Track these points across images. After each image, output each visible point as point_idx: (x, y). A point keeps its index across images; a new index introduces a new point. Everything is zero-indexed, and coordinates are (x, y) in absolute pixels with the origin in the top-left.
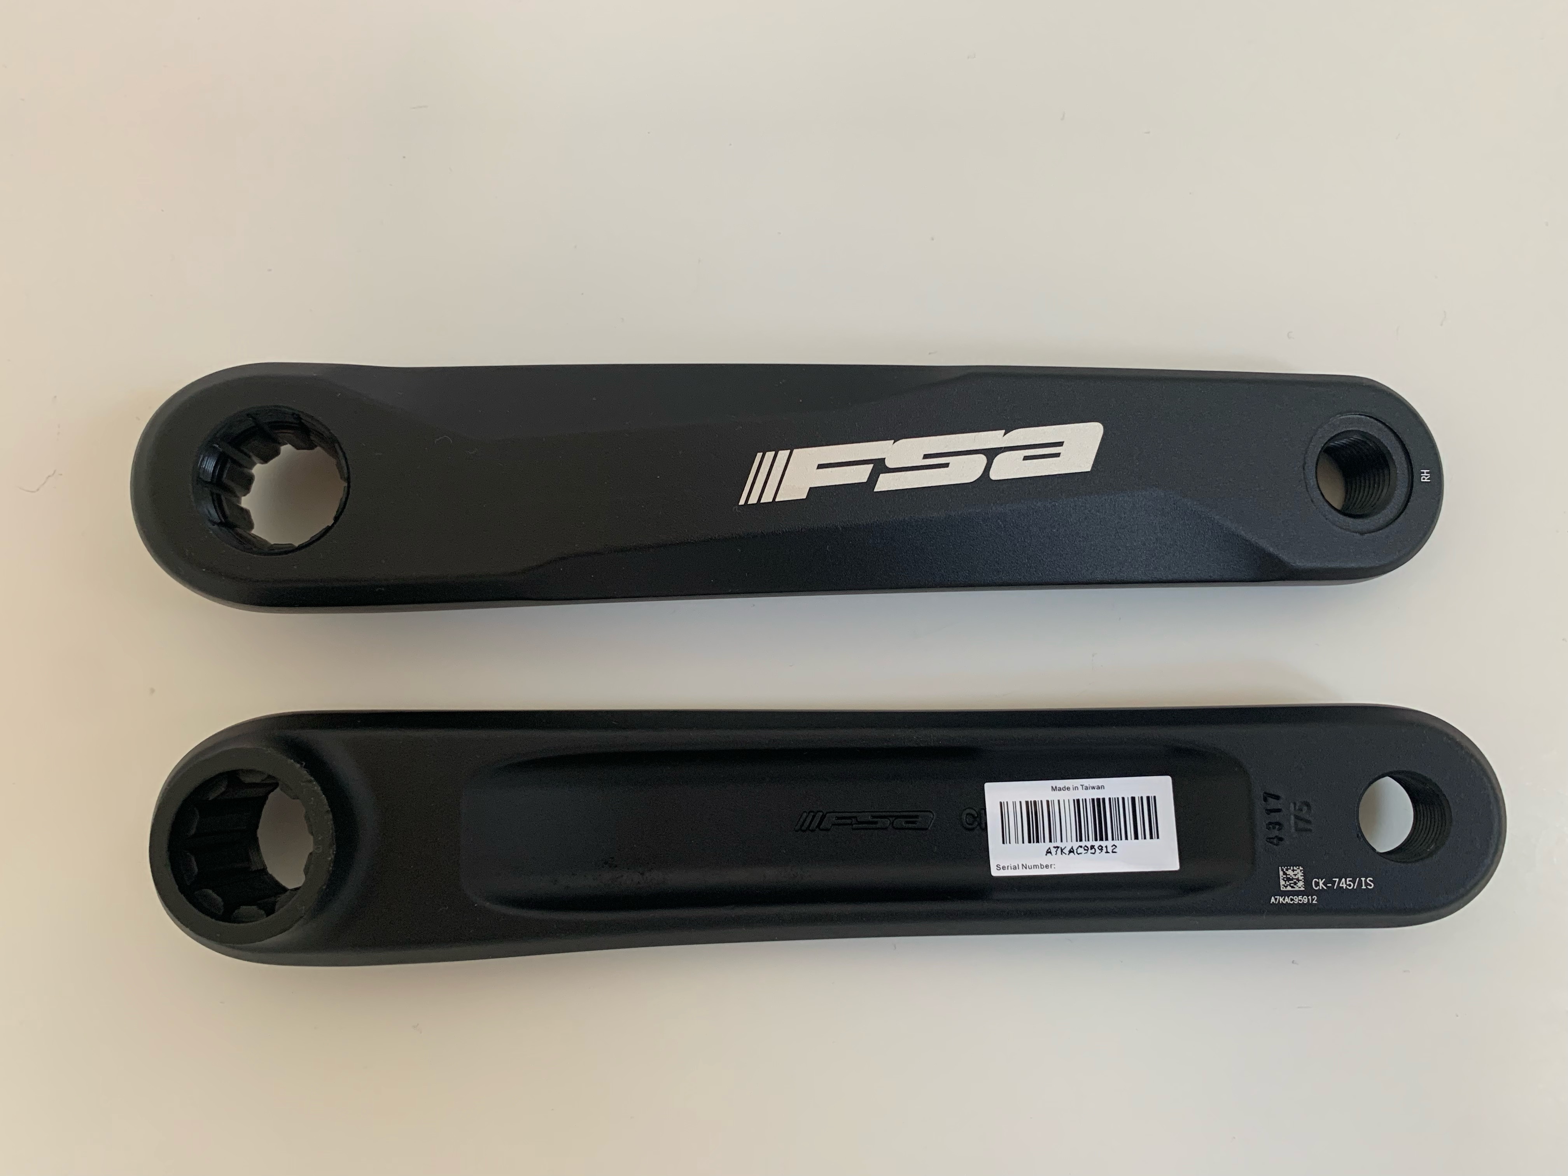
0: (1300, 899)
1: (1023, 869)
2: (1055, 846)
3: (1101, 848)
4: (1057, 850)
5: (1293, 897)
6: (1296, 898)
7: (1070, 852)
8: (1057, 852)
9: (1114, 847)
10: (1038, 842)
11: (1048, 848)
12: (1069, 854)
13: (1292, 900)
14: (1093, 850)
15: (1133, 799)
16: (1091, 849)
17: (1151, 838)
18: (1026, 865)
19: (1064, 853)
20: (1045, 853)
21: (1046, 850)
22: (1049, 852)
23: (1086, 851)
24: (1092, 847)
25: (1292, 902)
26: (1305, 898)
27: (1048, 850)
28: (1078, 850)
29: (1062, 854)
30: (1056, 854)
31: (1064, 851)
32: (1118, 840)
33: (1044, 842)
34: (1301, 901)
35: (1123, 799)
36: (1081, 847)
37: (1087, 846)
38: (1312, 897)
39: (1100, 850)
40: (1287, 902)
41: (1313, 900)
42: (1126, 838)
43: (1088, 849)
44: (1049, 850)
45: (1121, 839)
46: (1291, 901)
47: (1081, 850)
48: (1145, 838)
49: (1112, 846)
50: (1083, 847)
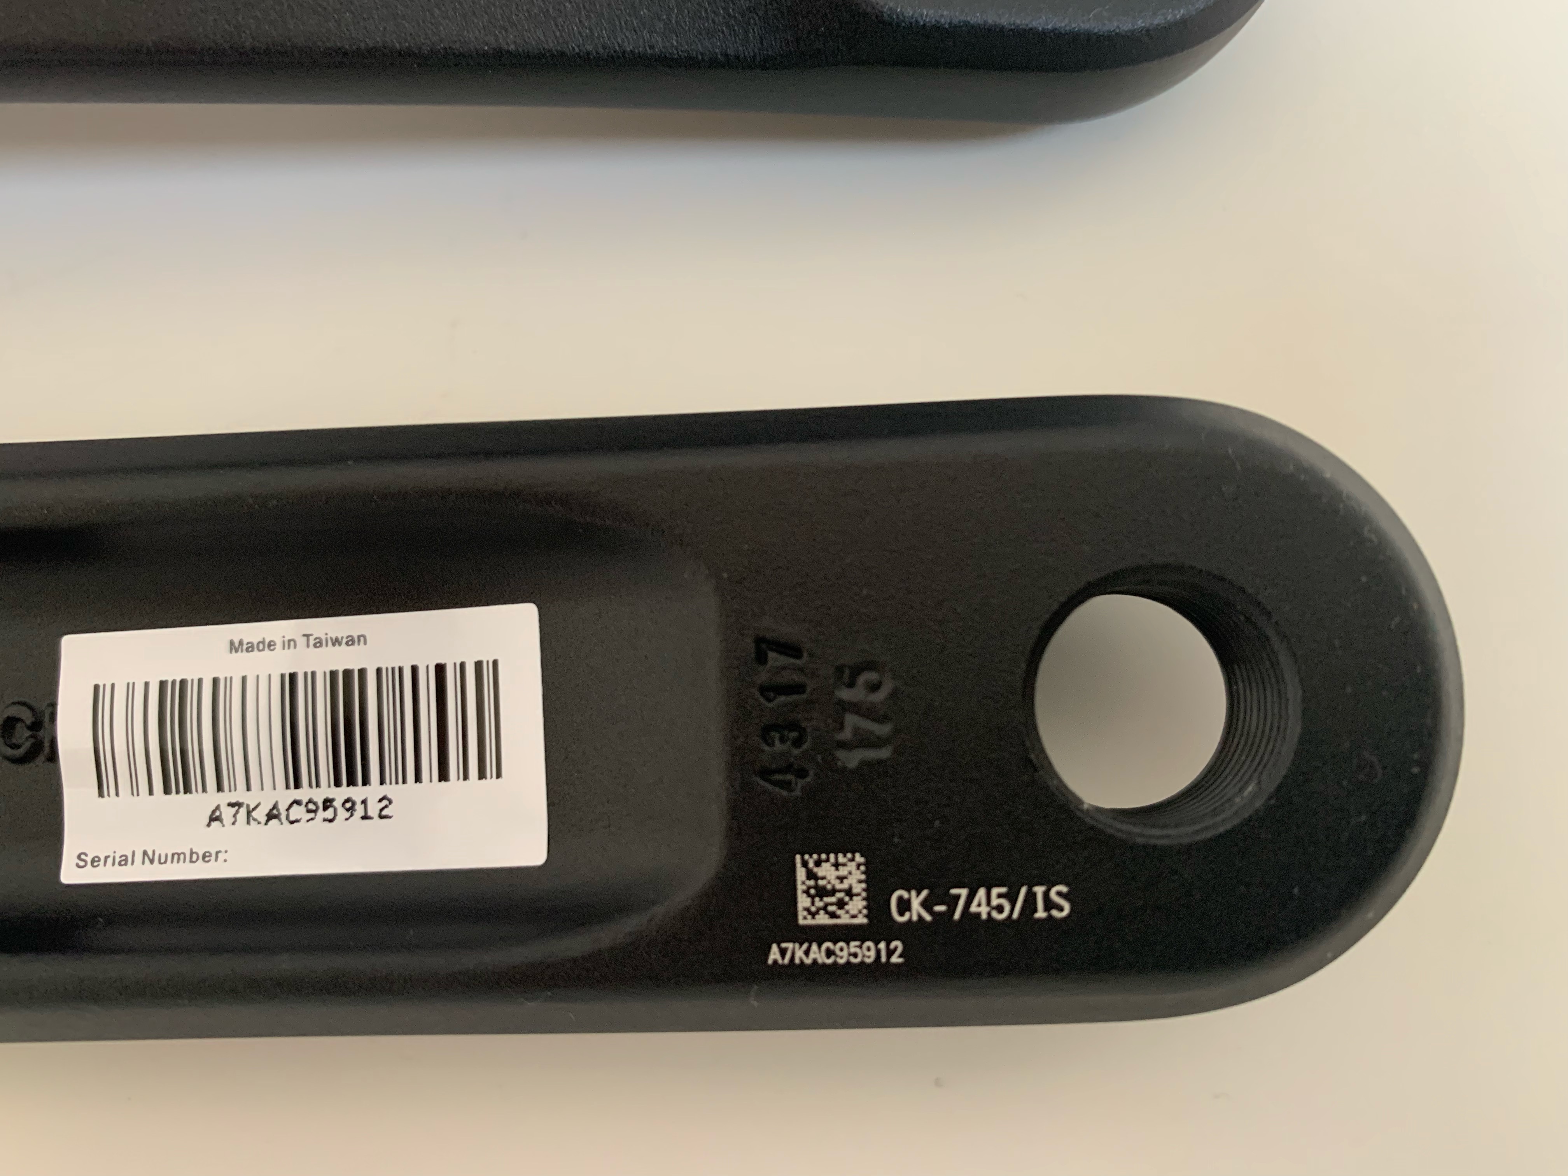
0: (853, 950)
1: (143, 863)
2: (234, 801)
3: (350, 805)
4: (237, 812)
5: (835, 944)
6: (842, 949)
7: (271, 816)
8: (238, 816)
9: (385, 802)
10: (187, 790)
11: (213, 808)
12: (266, 824)
13: (830, 953)
14: (330, 811)
15: (440, 669)
16: (325, 808)
17: (482, 775)
18: (154, 852)
19: (255, 820)
20: (207, 820)
21: (209, 813)
22: (214, 818)
23: (312, 815)
24: (328, 803)
25: (830, 961)
26: (869, 949)
27: (214, 812)
28: (291, 811)
29: (248, 823)
30: (234, 823)
31: (254, 814)
32: (397, 783)
33: (204, 790)
34: (855, 955)
35: (414, 670)
36: (297, 802)
37: (315, 800)
38: (888, 945)
39: (348, 810)
40: (815, 961)
41: (890, 953)
42: (418, 779)
43: (317, 808)
44: (217, 813)
45: (404, 782)
46: (828, 957)
47: (297, 812)
48: (466, 777)
49: (380, 801)
50: (304, 803)
